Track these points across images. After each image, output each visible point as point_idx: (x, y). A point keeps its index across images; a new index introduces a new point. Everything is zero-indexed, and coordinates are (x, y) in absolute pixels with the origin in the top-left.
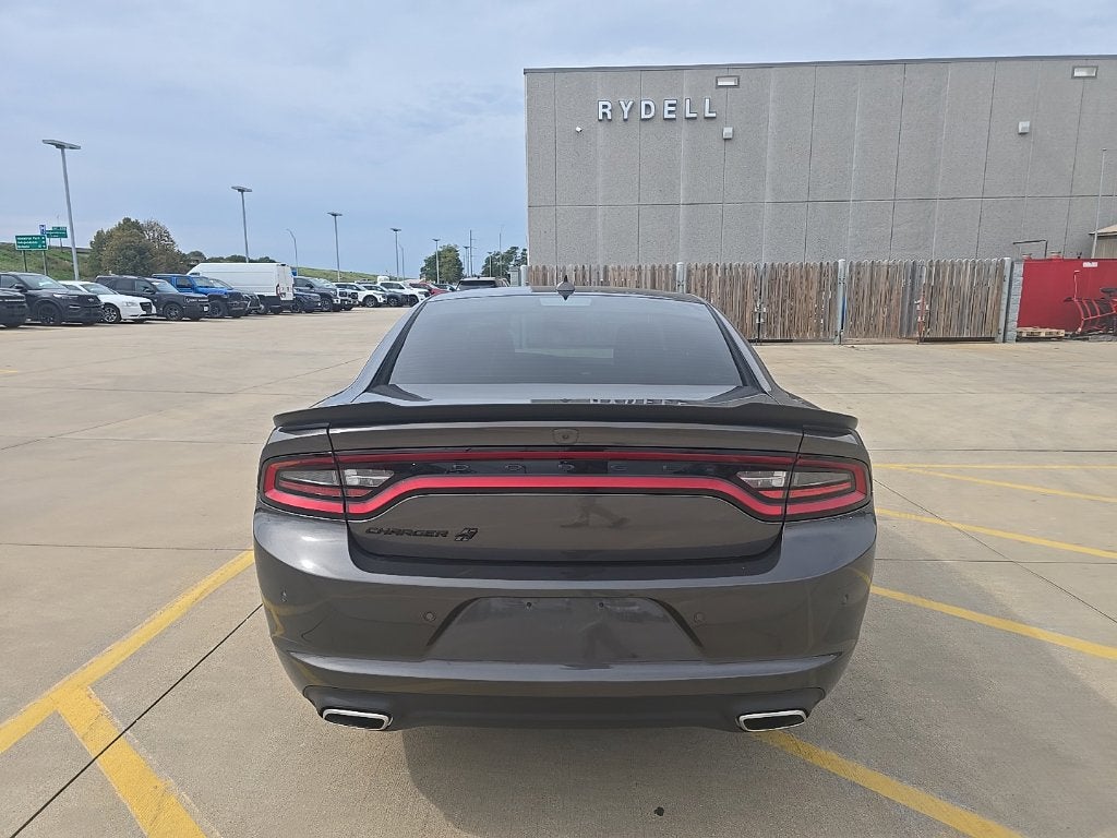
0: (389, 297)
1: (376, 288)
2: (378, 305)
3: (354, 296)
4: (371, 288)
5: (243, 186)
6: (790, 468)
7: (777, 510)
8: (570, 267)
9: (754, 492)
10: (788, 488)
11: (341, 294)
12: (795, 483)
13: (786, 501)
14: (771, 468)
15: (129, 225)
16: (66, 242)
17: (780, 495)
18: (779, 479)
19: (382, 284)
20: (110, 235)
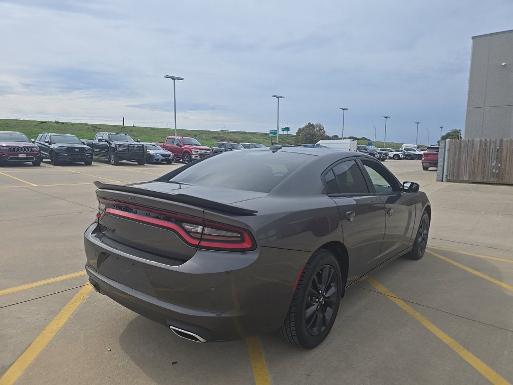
0: (407, 155)
1: (401, 151)
2: (401, 159)
3: (387, 154)
4: (398, 151)
5: (344, 107)
6: (204, 226)
7: (196, 242)
8: (477, 140)
9: (188, 232)
10: (202, 233)
11: (379, 153)
12: (205, 232)
13: (201, 239)
14: (198, 224)
15: (310, 126)
16: (289, 133)
17: (199, 236)
18: (199, 229)
19: (405, 149)
20: (303, 129)
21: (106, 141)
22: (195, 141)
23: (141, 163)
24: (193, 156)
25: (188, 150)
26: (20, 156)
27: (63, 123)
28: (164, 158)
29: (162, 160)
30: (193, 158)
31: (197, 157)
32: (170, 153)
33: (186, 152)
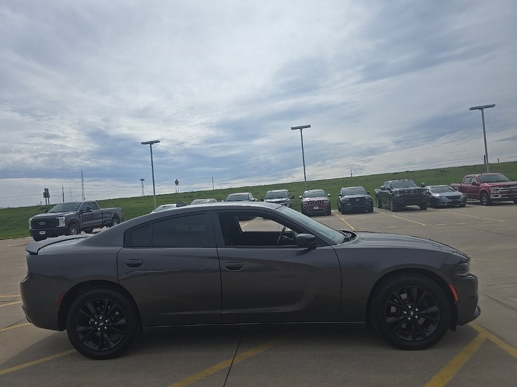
21: (388, 189)
22: (502, 176)
23: (423, 208)
24: (492, 196)
25: (486, 189)
26: (315, 208)
27: (412, 172)
28: (451, 200)
29: (448, 203)
30: (492, 197)
31: (497, 196)
32: (460, 193)
33: (484, 191)
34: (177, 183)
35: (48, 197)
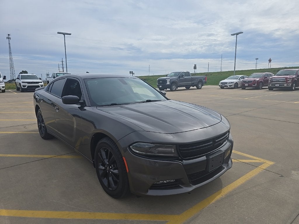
34: (270, 61)
35: (196, 69)
